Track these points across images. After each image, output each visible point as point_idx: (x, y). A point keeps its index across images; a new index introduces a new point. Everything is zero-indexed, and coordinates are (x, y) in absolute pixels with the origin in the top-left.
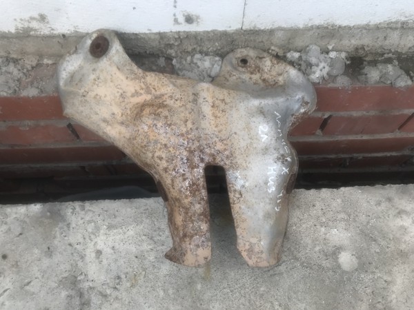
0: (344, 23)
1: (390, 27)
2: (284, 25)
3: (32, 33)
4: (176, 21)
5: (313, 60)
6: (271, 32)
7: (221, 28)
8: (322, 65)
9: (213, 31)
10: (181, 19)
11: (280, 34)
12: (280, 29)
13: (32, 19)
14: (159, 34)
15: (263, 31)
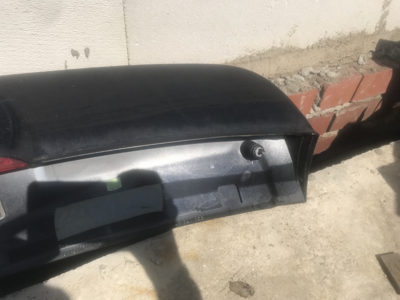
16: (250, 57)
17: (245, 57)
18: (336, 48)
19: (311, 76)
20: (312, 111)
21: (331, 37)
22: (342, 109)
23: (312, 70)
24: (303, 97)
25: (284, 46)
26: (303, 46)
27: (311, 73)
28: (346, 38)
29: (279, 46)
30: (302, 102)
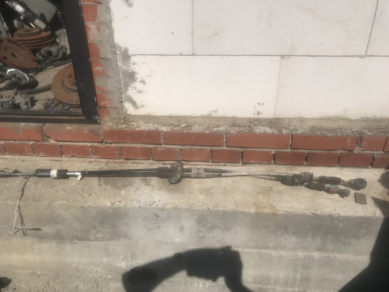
0: (306, 117)
1: (321, 119)
2: (287, 117)
3: (211, 116)
4: (254, 113)
5: (298, 128)
6: (283, 119)
7: (268, 117)
8: (301, 129)
9: (265, 118)
10: (256, 113)
11: (286, 120)
12: (286, 118)
13: (214, 111)
14: (248, 118)
15: (281, 119)
16: (325, 118)
17: (322, 117)
18: (373, 123)
19: (356, 132)
20: (357, 149)
21: (369, 117)
22: (378, 154)
23: (357, 130)
24: (349, 139)
25: (342, 116)
26: (353, 118)
27: (357, 131)
28: (379, 119)
29: (339, 116)
30: (349, 142)
